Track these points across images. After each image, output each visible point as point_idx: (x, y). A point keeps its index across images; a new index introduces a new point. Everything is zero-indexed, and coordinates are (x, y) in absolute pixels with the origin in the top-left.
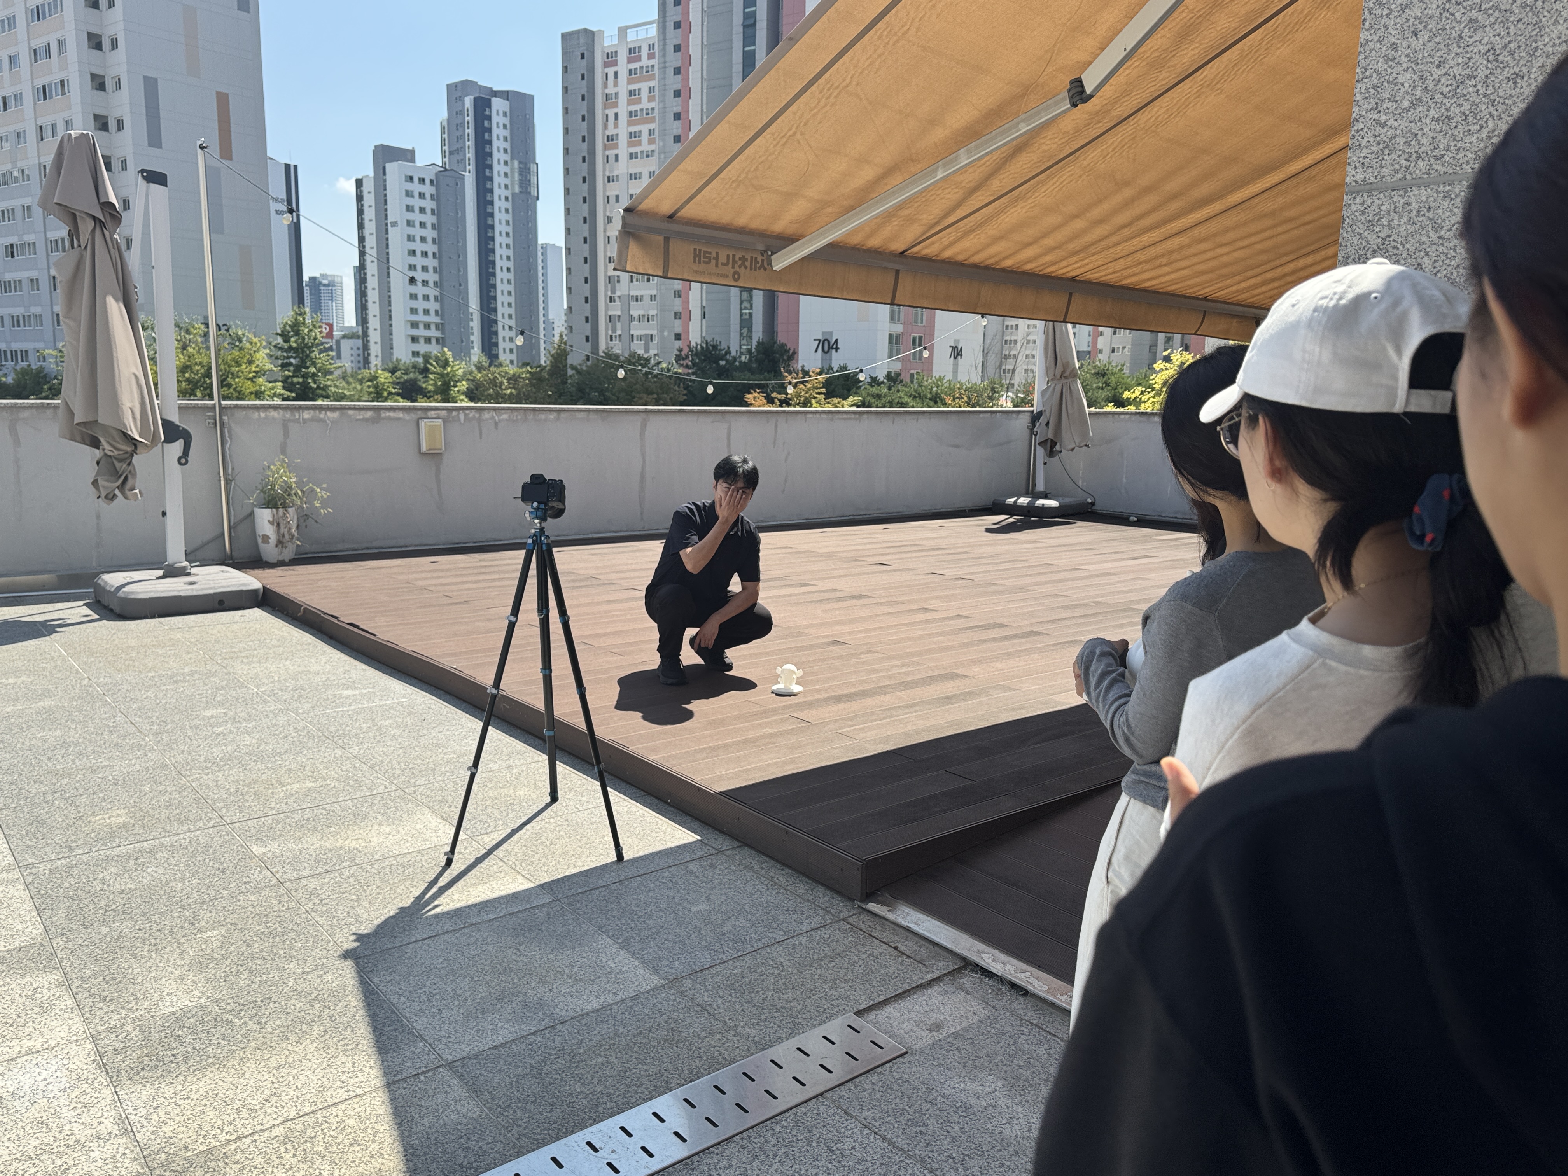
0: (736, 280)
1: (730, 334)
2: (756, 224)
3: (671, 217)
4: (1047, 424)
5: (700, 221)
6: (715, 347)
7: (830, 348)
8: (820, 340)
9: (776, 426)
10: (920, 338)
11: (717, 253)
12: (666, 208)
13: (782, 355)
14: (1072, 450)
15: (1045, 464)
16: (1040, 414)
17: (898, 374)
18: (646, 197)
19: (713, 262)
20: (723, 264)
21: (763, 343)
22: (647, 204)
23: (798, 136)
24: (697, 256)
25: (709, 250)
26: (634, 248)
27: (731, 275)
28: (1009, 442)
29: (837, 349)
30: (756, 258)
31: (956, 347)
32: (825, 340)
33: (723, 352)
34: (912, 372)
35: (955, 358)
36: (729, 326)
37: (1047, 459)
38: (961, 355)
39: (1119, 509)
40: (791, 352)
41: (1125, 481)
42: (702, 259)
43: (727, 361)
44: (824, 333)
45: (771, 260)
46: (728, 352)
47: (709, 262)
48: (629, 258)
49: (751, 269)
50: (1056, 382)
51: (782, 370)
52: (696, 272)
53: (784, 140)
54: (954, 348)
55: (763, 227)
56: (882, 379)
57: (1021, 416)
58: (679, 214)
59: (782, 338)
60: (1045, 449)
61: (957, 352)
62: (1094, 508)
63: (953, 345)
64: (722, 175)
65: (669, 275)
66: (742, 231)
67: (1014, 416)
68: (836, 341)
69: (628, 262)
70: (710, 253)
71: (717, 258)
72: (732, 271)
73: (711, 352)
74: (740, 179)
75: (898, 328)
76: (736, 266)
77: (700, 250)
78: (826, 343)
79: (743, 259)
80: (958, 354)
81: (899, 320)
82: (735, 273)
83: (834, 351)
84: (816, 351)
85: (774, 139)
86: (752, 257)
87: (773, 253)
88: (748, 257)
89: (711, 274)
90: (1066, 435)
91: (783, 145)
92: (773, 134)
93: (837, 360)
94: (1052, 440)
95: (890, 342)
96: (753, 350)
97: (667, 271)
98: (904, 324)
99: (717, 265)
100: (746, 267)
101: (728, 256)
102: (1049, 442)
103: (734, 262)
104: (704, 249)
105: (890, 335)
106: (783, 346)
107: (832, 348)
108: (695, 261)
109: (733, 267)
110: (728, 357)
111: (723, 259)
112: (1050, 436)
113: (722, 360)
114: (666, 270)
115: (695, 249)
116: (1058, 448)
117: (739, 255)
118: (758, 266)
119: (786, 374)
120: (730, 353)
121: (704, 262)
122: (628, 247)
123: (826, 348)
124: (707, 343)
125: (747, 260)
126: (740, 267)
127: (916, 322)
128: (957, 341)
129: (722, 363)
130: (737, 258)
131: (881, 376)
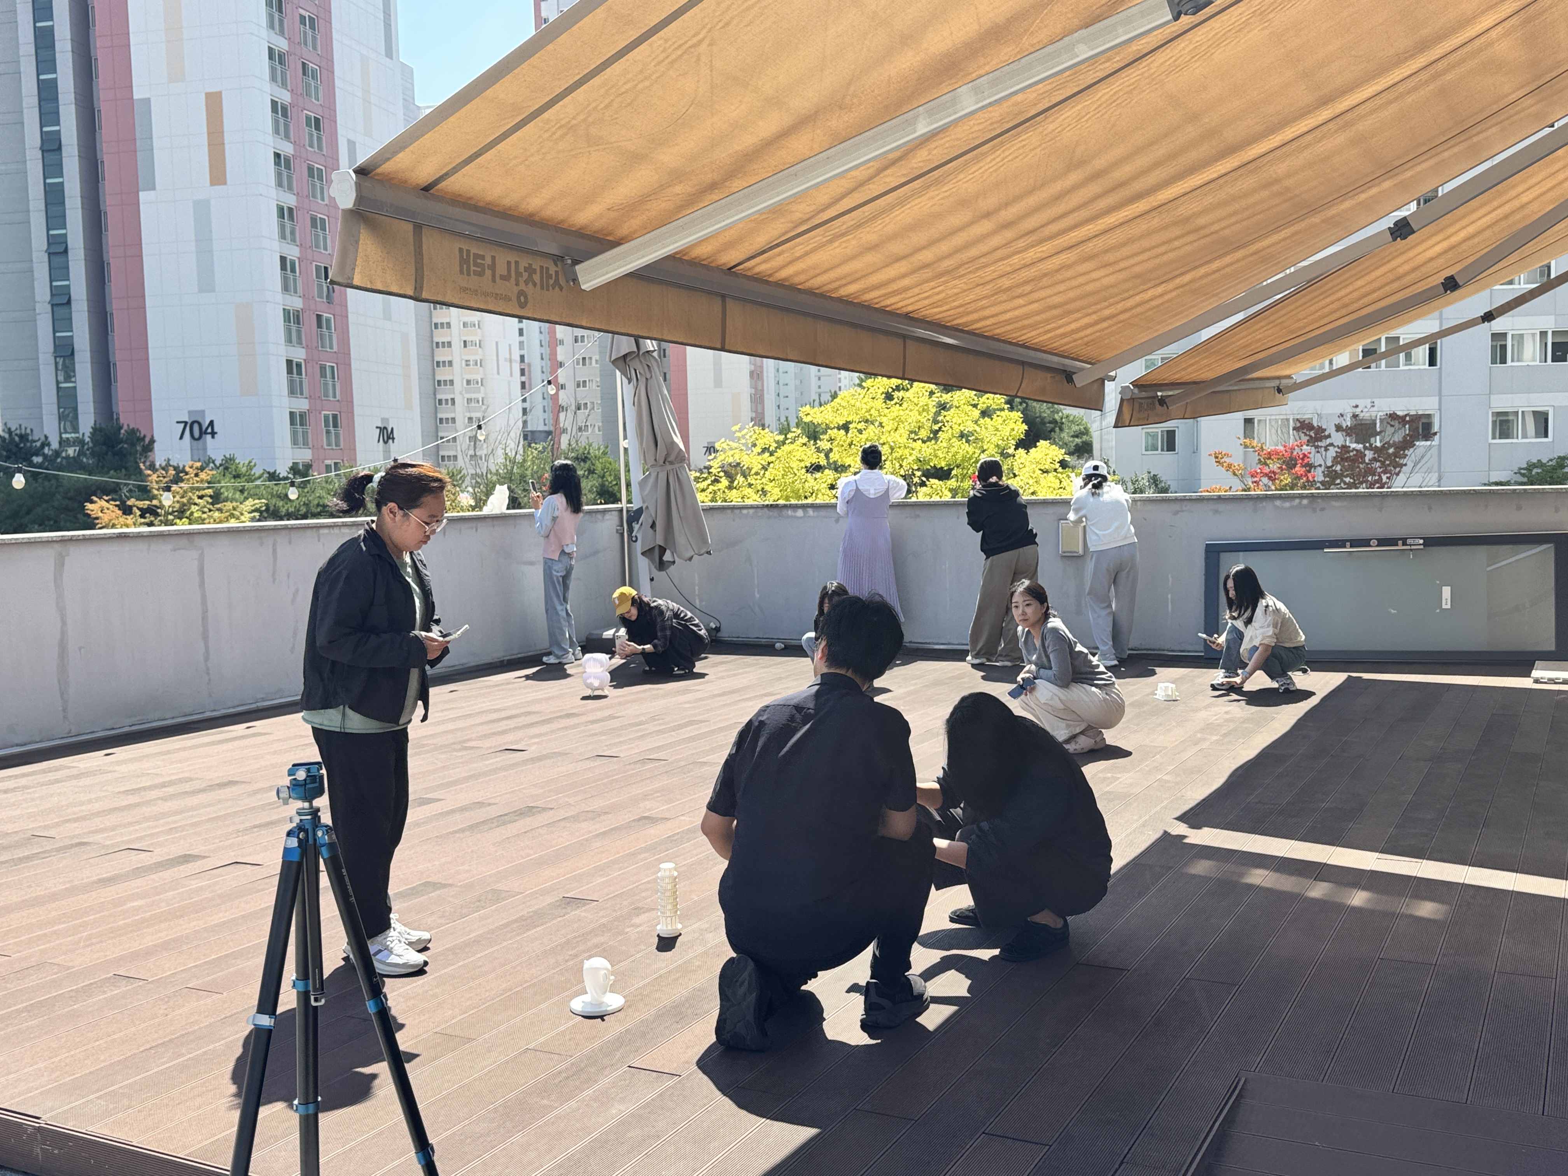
0: (522, 306)
1: (42, 418)
2: (555, 211)
3: (426, 189)
4: (653, 526)
5: (471, 198)
6: (23, 437)
7: (203, 433)
8: (186, 423)
9: (274, 551)
10: (335, 417)
11: (493, 258)
12: (425, 173)
13: (133, 445)
14: (690, 559)
15: (652, 580)
16: (640, 511)
17: (308, 466)
18: (403, 148)
19: (488, 272)
20: (502, 277)
21: (101, 430)
22: (400, 163)
23: (704, 47)
24: (464, 261)
25: (481, 253)
26: (367, 245)
27: (514, 298)
28: (596, 553)
29: (213, 434)
30: (547, 269)
31: (385, 428)
32: (193, 423)
33: (38, 444)
34: (328, 462)
35: (386, 442)
36: (41, 408)
37: (656, 574)
38: (393, 439)
39: (754, 634)
40: (147, 440)
41: (757, 596)
42: (472, 268)
43: (45, 456)
44: (190, 413)
45: (575, 273)
46: (46, 443)
47: (481, 274)
48: (359, 262)
49: (542, 288)
50: (658, 469)
51: (142, 465)
52: (465, 290)
53: (679, 52)
54: (382, 430)
55: (561, 216)
56: (285, 474)
57: (607, 516)
58: (442, 185)
59: (127, 420)
60: (652, 560)
61: (387, 435)
62: (719, 635)
63: (380, 425)
64: (546, 115)
65: (425, 295)
66: (531, 221)
67: (599, 516)
68: (211, 423)
69: (357, 270)
70: (483, 257)
71: (493, 267)
72: (516, 290)
73: (17, 445)
74: (574, 122)
75: (302, 405)
76: (522, 281)
77: (468, 251)
78: (196, 428)
79: (529, 269)
80: (389, 438)
81: (302, 394)
82: (521, 293)
83: (209, 437)
84: (181, 438)
85: (664, 51)
86: (541, 267)
87: (576, 262)
88: (536, 266)
89: (486, 294)
90: (681, 539)
91: (672, 62)
92: (666, 41)
93: (216, 449)
94: (660, 546)
95: (292, 422)
96: (87, 439)
97: (422, 288)
98: (310, 398)
99: (494, 281)
100: (535, 285)
101: (509, 263)
102: (657, 550)
103: (519, 274)
104: (474, 250)
105: (292, 414)
106: (133, 432)
107: (206, 433)
108: (462, 272)
109: (517, 284)
110: (46, 450)
111: (501, 269)
112: (660, 541)
113: (37, 455)
114: (419, 286)
115: (461, 250)
116: (667, 557)
117: (523, 264)
118: (551, 282)
119: (149, 472)
120: (49, 445)
121: (475, 273)
122: (357, 242)
123: (197, 433)
124: (10, 432)
125: (535, 271)
126: (527, 284)
127: (326, 395)
128: (384, 420)
129: (37, 460)
130: (522, 269)
131: (283, 470)
